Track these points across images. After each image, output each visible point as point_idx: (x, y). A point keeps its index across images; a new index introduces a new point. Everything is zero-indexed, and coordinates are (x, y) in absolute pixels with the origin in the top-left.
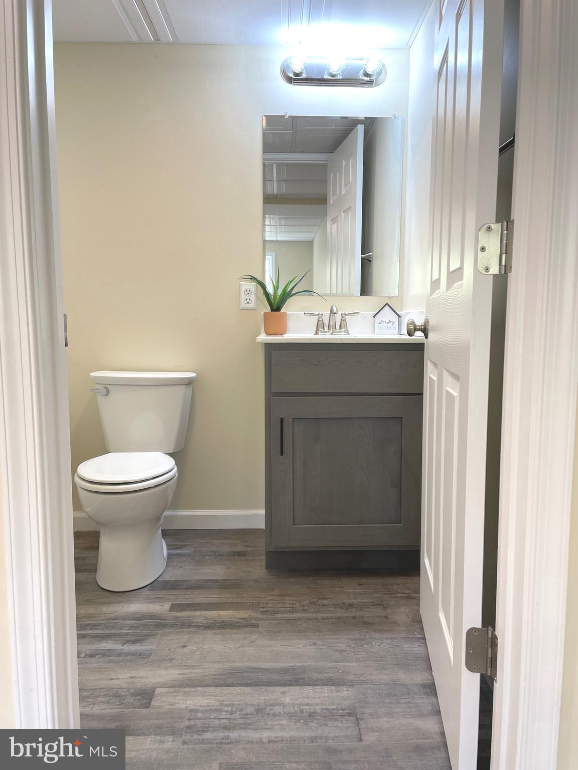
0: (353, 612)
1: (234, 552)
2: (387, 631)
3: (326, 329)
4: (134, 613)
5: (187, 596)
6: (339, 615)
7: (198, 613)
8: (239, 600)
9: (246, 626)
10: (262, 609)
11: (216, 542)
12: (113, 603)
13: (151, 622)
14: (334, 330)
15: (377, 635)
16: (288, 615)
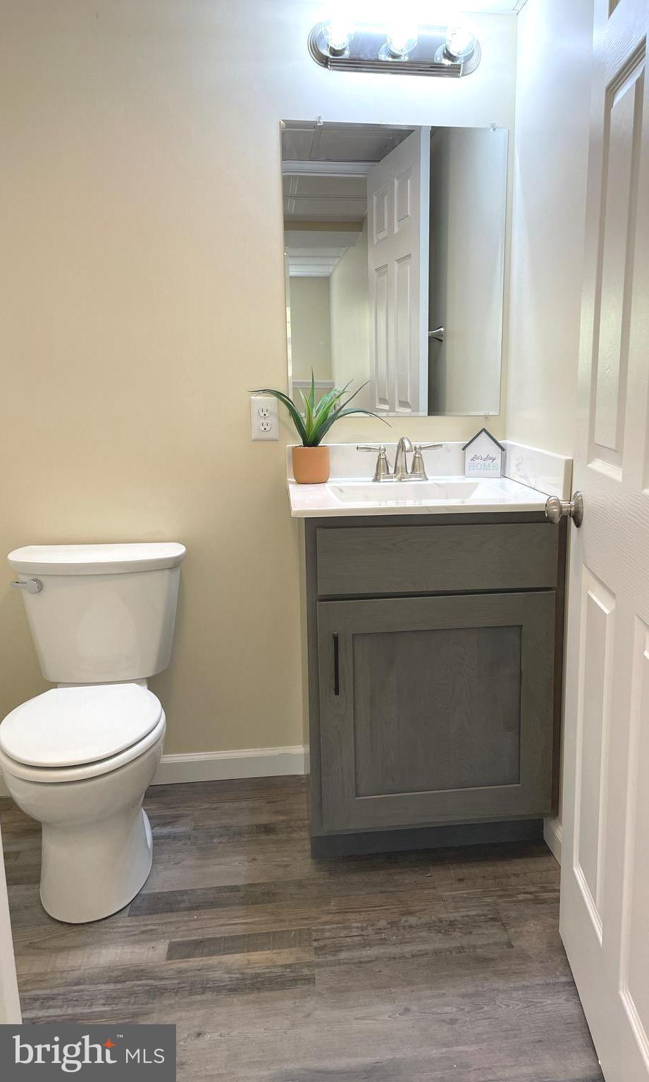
0: (457, 939)
1: (258, 826)
2: (515, 973)
3: (392, 470)
4: (109, 967)
5: (193, 925)
6: (438, 945)
7: (214, 960)
8: (275, 927)
9: (295, 981)
10: (316, 944)
11: (227, 805)
12: (75, 947)
13: (139, 986)
14: (405, 473)
15: (500, 984)
16: (356, 954)
